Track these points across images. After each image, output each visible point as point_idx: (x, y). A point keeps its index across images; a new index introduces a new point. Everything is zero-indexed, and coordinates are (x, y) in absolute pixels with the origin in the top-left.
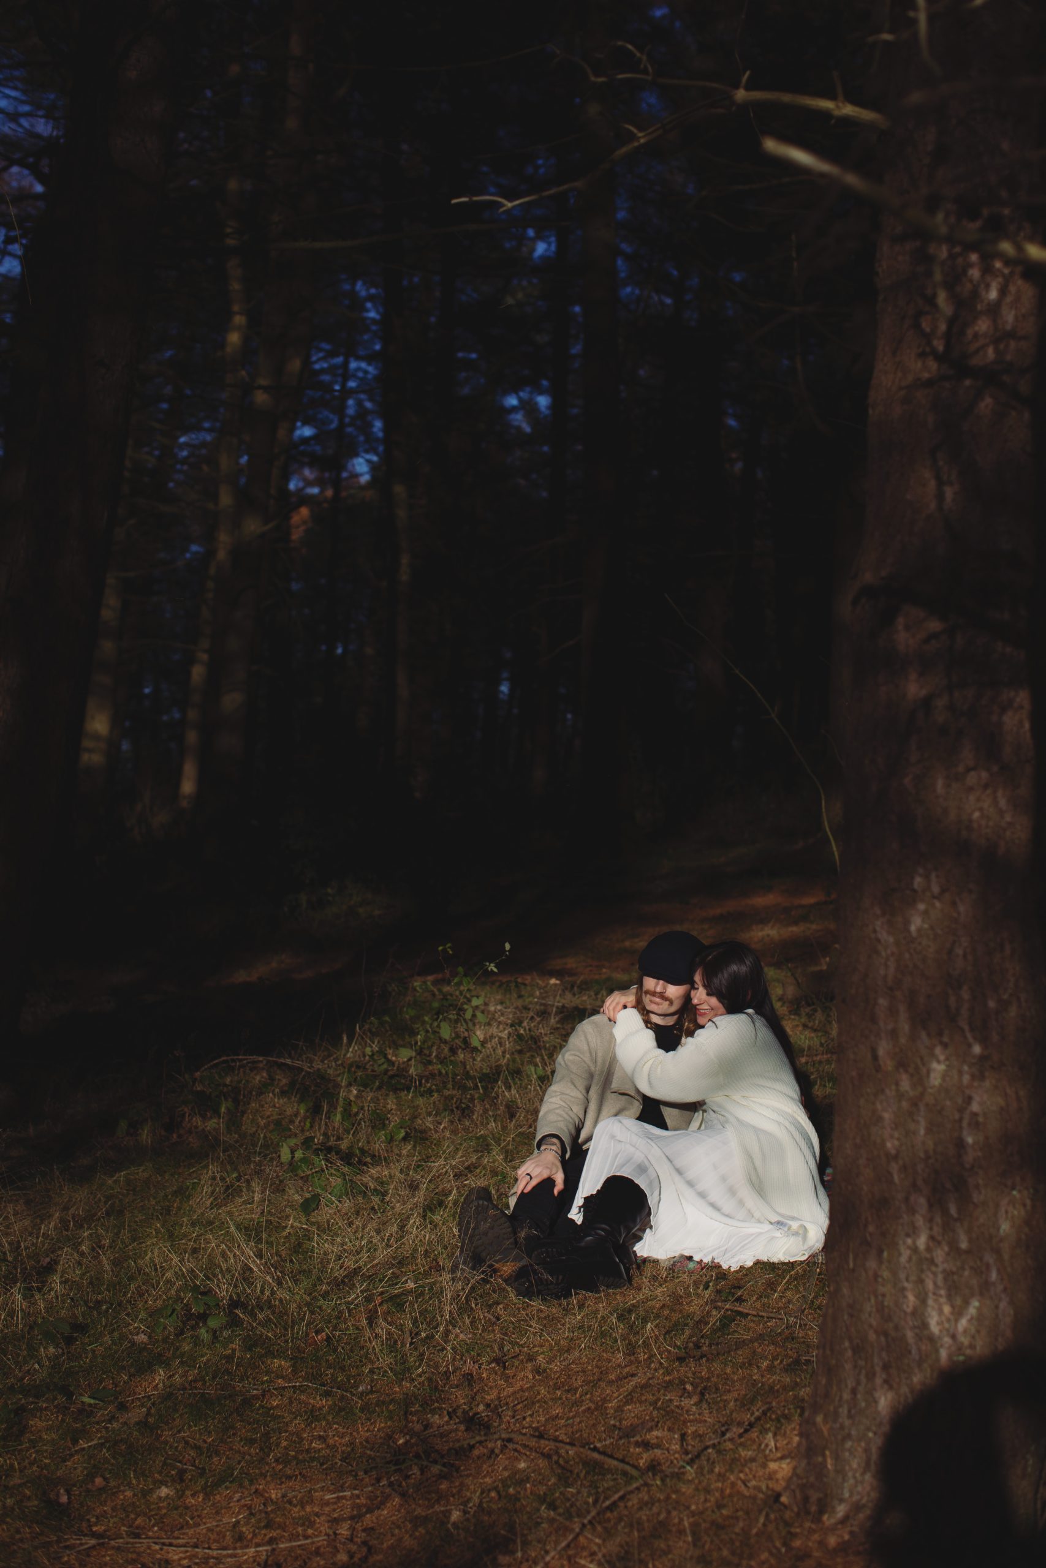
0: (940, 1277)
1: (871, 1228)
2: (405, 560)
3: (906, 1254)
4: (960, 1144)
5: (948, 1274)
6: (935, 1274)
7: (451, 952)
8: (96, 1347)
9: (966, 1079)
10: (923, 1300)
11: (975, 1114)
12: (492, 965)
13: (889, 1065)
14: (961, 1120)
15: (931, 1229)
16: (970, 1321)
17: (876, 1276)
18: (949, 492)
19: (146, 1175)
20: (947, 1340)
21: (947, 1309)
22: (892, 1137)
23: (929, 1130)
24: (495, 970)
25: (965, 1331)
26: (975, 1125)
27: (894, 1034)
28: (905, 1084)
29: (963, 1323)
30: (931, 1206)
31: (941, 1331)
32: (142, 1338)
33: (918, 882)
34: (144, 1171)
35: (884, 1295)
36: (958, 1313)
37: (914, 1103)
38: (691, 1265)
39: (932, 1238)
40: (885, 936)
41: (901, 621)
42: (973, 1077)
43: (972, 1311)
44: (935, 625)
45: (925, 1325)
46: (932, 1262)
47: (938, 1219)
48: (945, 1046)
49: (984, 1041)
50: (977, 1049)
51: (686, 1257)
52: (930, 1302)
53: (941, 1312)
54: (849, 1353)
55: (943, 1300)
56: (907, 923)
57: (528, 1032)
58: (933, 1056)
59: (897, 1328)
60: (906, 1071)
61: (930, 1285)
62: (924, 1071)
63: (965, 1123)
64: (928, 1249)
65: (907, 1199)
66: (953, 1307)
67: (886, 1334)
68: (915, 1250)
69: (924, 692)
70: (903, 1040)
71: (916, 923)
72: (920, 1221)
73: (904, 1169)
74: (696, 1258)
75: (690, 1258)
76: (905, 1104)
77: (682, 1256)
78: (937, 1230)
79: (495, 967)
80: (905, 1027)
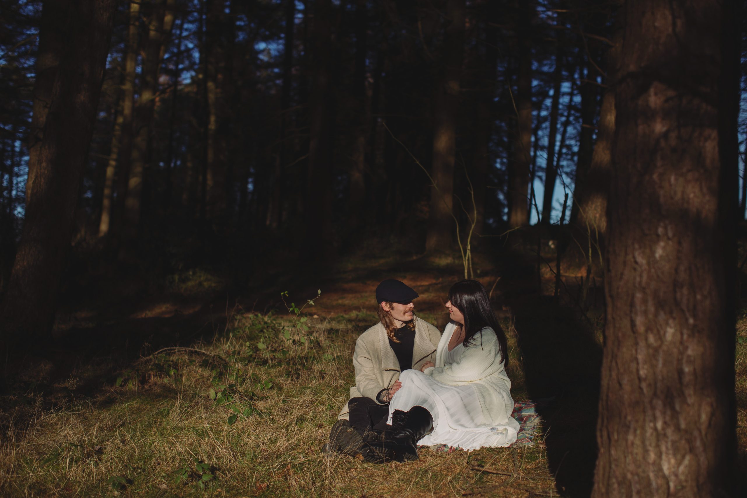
0: (669, 444)
1: (629, 418)
2: (213, 119)
3: (649, 432)
4: (680, 372)
5: (673, 442)
6: (667, 442)
7: (287, 296)
8: (139, 491)
9: (685, 337)
10: (659, 455)
11: (689, 356)
12: (311, 301)
13: (641, 329)
14: (682, 359)
15: (664, 418)
16: (686, 467)
17: (633, 444)
18: (679, 22)
19: (137, 405)
20: (673, 478)
21: (673, 461)
22: (643, 368)
23: (664, 365)
24: (313, 304)
25: (683, 473)
26: (690, 362)
27: (645, 313)
28: (651, 339)
29: (682, 468)
30: (665, 405)
31: (670, 473)
32: (164, 486)
33: (660, 231)
34: (136, 403)
35: (637, 454)
36: (679, 464)
37: (656, 350)
38: (446, 449)
39: (665, 423)
40: (640, 259)
41: (652, 91)
42: (689, 336)
43: (686, 461)
44: (671, 93)
45: (661, 469)
46: (665, 435)
47: (669, 412)
48: (674, 319)
49: (695, 316)
50: (691, 321)
51: (443, 445)
52: (664, 457)
53: (669, 462)
54: (616, 486)
55: (671, 456)
56: (653, 252)
57: (315, 339)
58: (667, 324)
59: (644, 471)
60: (652, 332)
61: (664, 449)
62: (662, 332)
63: (684, 361)
64: (663, 429)
65: (651, 402)
66: (676, 459)
67: (638, 475)
68: (655, 429)
69: (664, 129)
70: (651, 316)
71: (659, 252)
72: (658, 414)
73: (649, 385)
74: (449, 445)
75: (445, 446)
76: (651, 351)
77: (441, 445)
78: (668, 418)
79: (313, 302)
80: (652, 309)
